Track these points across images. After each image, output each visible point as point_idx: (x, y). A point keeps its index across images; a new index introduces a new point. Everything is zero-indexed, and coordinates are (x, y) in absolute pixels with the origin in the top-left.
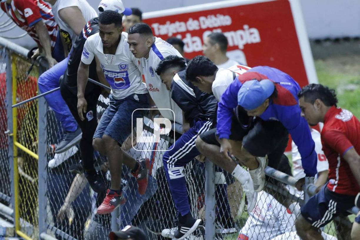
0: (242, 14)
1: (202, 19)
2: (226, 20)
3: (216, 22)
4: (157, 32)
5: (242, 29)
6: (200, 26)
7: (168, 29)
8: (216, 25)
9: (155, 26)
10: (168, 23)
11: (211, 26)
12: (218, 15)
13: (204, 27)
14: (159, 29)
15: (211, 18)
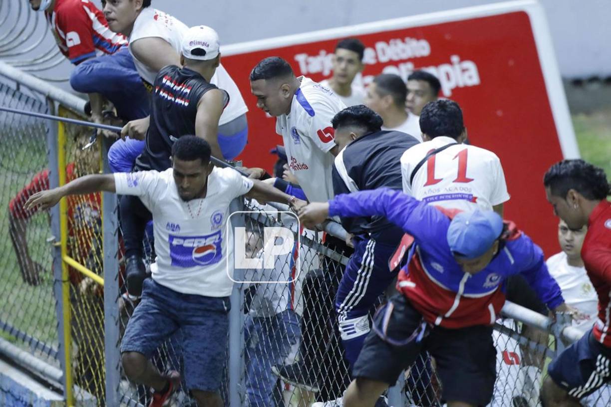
0: (448, 37)
1: (380, 45)
2: (422, 48)
3: (404, 51)
4: (303, 69)
5: (449, 62)
6: (377, 57)
7: (322, 64)
8: (404, 56)
9: (301, 58)
10: (323, 52)
11: (395, 58)
12: (407, 39)
13: (383, 59)
14: (307, 63)
15: (396, 44)
